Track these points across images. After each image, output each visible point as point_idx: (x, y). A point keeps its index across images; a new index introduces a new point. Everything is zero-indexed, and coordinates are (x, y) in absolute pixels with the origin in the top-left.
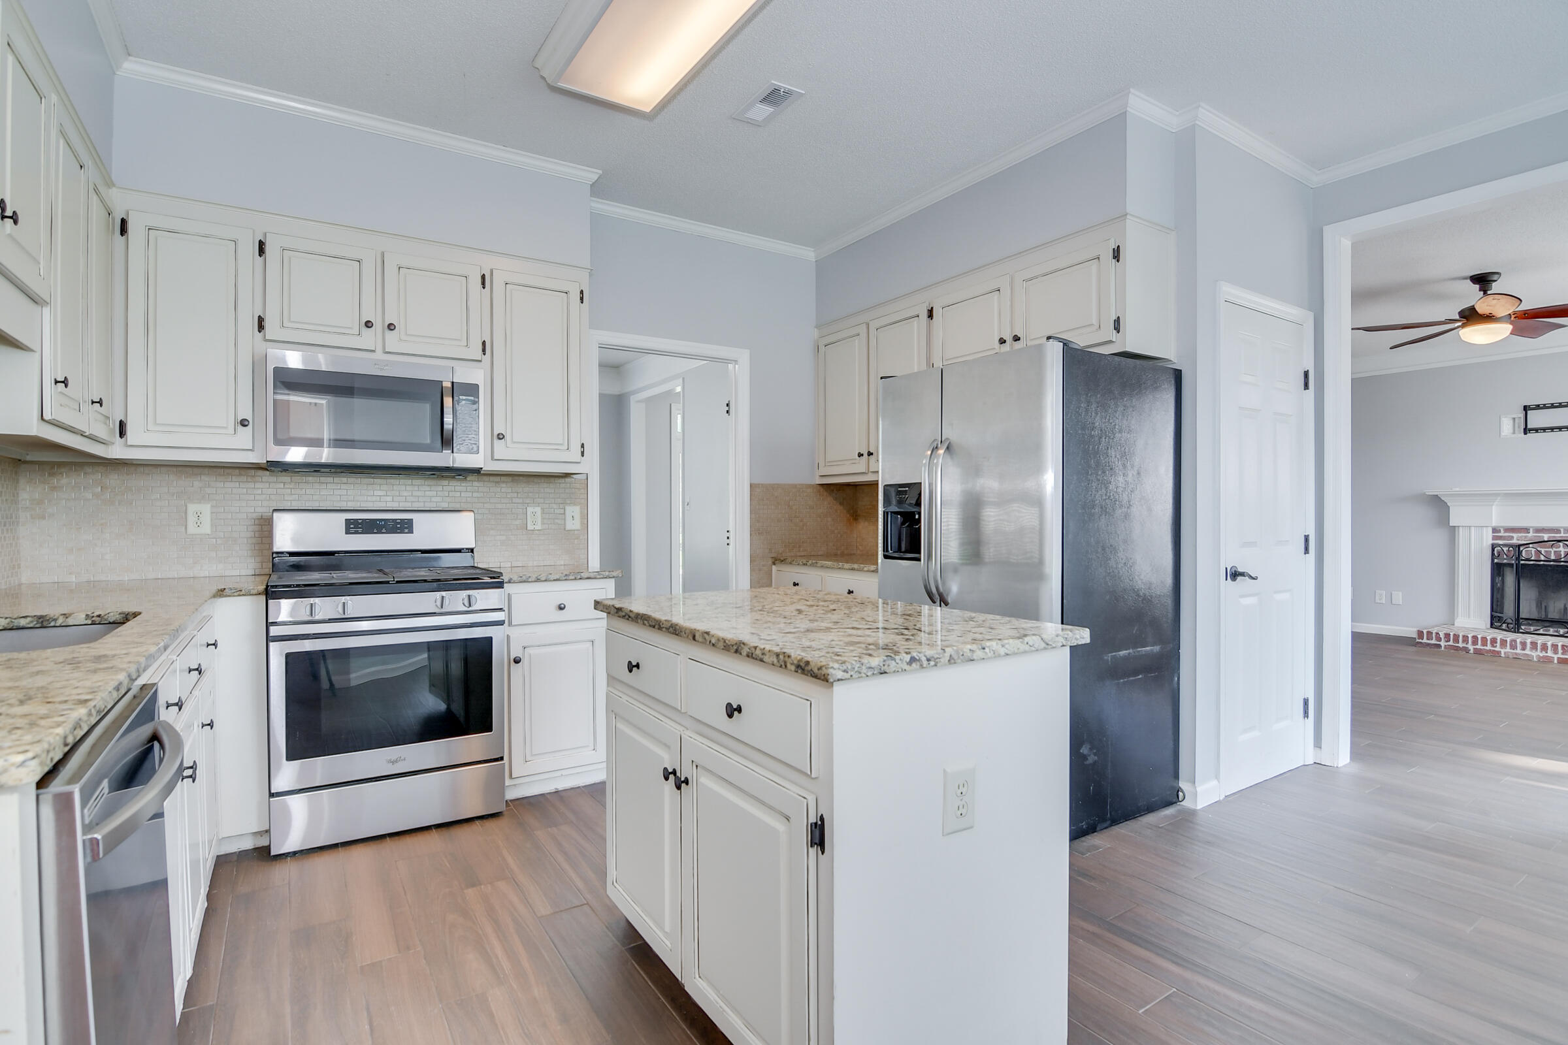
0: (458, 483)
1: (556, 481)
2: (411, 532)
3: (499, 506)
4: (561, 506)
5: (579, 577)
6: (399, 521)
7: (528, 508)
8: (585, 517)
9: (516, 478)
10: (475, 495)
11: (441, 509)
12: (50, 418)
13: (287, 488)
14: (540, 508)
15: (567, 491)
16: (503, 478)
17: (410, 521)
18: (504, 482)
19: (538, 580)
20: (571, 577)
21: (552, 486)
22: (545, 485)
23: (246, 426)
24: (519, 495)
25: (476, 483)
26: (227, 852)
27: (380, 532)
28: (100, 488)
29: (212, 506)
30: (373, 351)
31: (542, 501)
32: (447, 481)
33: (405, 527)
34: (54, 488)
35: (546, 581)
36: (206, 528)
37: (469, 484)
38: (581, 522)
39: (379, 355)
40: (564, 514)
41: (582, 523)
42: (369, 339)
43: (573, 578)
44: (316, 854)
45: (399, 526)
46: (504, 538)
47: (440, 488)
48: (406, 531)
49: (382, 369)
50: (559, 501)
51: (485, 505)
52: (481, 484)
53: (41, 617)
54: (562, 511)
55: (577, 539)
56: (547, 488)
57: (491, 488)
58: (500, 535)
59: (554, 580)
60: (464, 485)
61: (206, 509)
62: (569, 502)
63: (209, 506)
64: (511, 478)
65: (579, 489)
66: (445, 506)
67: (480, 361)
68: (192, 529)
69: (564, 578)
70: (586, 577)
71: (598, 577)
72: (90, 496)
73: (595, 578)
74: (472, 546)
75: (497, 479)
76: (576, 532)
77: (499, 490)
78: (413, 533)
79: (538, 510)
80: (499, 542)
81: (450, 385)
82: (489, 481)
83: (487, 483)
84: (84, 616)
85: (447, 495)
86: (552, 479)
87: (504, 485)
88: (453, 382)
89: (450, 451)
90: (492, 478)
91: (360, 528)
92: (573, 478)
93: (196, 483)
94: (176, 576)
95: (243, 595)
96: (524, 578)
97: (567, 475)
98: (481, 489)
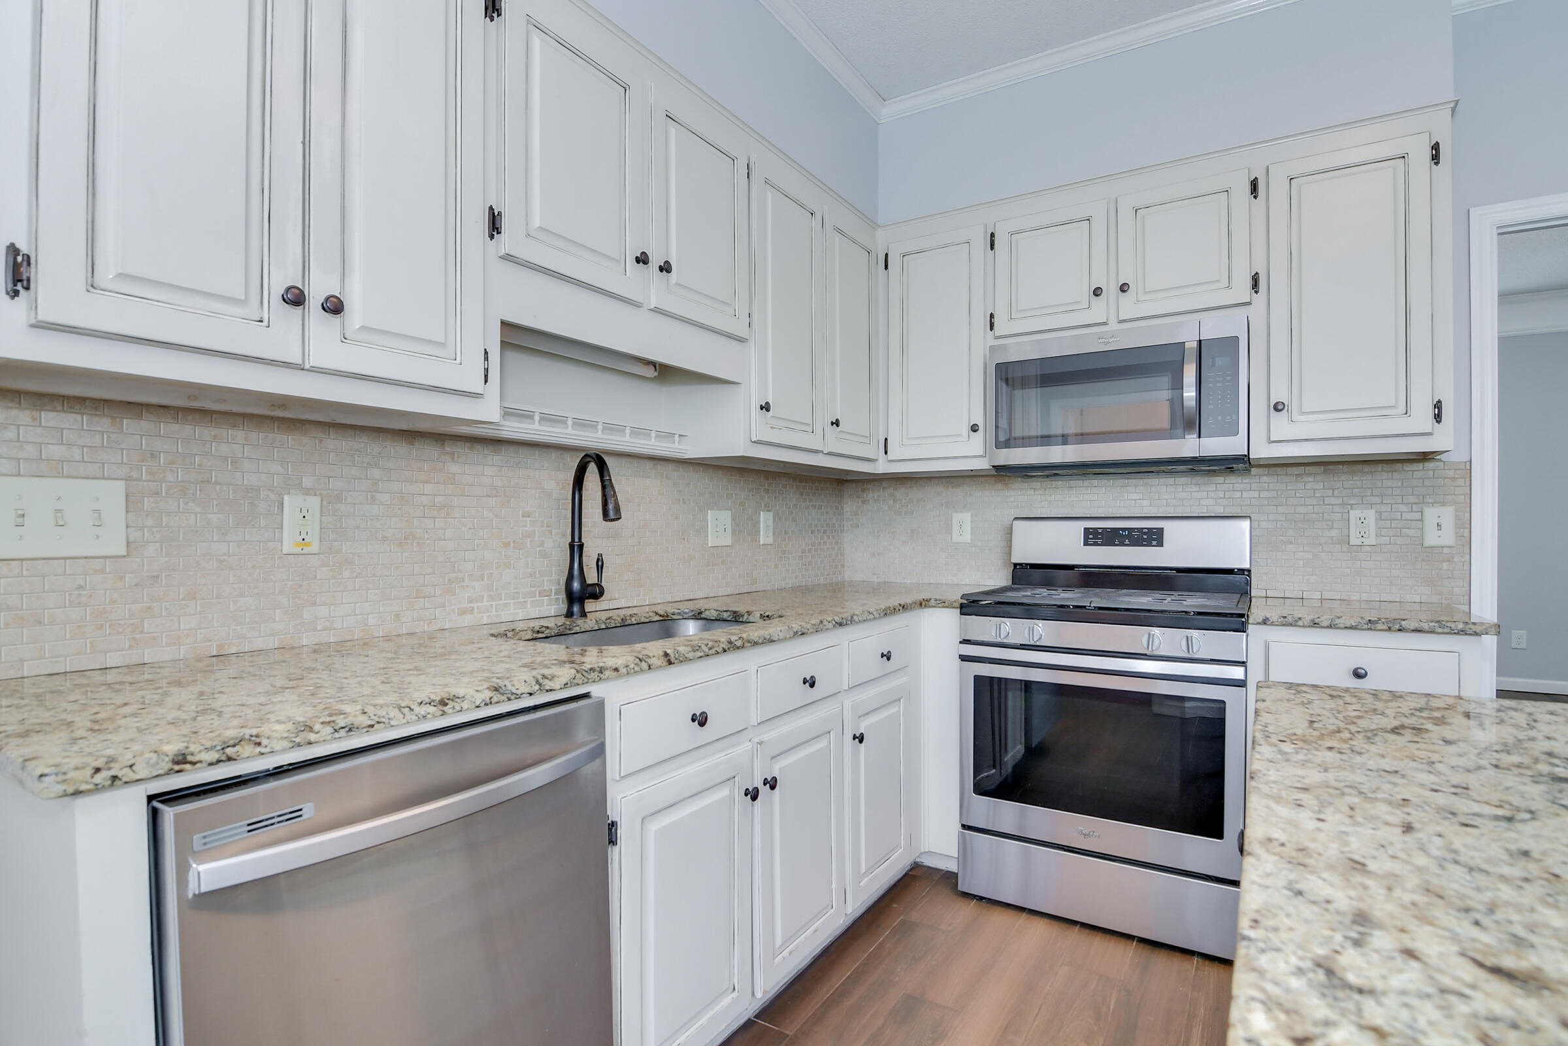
0: (1239, 480)
1: (1405, 468)
2: (1160, 544)
3: (1302, 510)
4: (1415, 508)
5: (1397, 627)
6: (1147, 531)
7: (1351, 512)
8: (1464, 527)
9: (1331, 467)
10: (1263, 494)
11: (1214, 515)
12: (755, 440)
13: (1037, 495)
14: (1373, 511)
15: (1427, 483)
16: (1309, 469)
17: (1160, 531)
18: (1310, 474)
19: (1315, 624)
20: (1380, 626)
21: (1396, 475)
22: (1384, 475)
23: (978, 430)
24: (1336, 491)
25: (1265, 478)
26: (938, 867)
27: (1122, 544)
28: (892, 500)
29: (972, 516)
30: (1105, 324)
31: (1378, 500)
32: (1223, 478)
33: (1154, 538)
34: (864, 502)
35: (1330, 627)
36: (967, 537)
37: (1255, 480)
38: (1457, 533)
39: (1113, 326)
40: (1422, 520)
41: (1458, 536)
42: (1099, 310)
43: (1385, 627)
44: (1000, 908)
45: (1145, 537)
46: (1310, 556)
47: (1213, 487)
48: (1154, 543)
49: (1107, 343)
50: (1412, 499)
51: (1280, 508)
52: (1274, 479)
53: (735, 612)
54: (1417, 516)
55: (1448, 561)
56: (1387, 480)
57: (1288, 484)
58: (1304, 551)
59: (1346, 628)
60: (1247, 481)
61: (967, 517)
62: (1430, 500)
63: (969, 515)
64: (1322, 468)
65: (1453, 479)
66: (1219, 511)
67: (1249, 303)
68: (956, 538)
69: (1366, 626)
70: (1412, 628)
71: (1440, 630)
72: (885, 508)
73: (1432, 632)
74: (1246, 566)
75: (1300, 470)
76: (1446, 550)
77: (1302, 486)
78: (1162, 546)
79: (1370, 515)
80: (1301, 562)
81: (1195, 345)
82: (1286, 474)
83: (1282, 477)
84: (759, 615)
85: (1223, 496)
86: (1398, 466)
87: (1311, 479)
88: (1200, 341)
89: (1195, 436)
90: (1290, 470)
91: (1100, 538)
92: (1440, 460)
93: (958, 493)
94: (944, 582)
95: (947, 607)
96: (1290, 619)
97: (1424, 457)
98: (1272, 486)
